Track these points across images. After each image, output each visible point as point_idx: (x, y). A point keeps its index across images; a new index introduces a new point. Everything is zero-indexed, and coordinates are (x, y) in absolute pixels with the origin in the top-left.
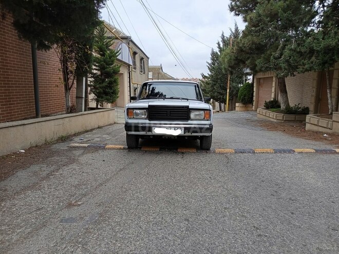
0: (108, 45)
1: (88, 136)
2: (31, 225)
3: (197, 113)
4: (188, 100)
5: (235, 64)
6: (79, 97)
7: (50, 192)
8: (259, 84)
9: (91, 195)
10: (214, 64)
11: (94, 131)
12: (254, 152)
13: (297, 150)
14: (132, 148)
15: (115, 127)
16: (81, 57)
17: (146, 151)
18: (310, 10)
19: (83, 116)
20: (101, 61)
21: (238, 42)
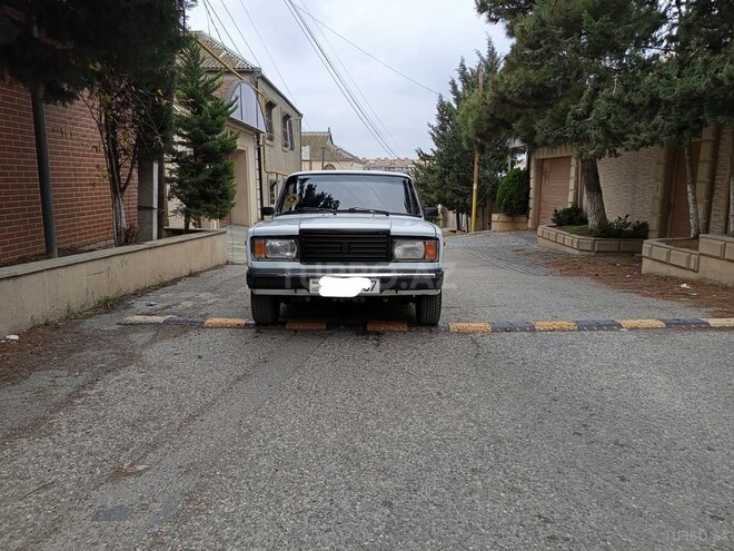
0: (208, 90)
1: (166, 295)
2: (24, 529)
3: (409, 245)
4: (387, 214)
5: (490, 129)
6: (144, 208)
7: (73, 442)
8: (541, 173)
9: (167, 445)
10: (444, 129)
11: (180, 284)
12: (533, 330)
13: (627, 323)
14: (265, 325)
15: (229, 272)
16: (145, 116)
17: (296, 331)
18: (648, 13)
19: (156, 250)
20: (194, 126)
21: (496, 83)
